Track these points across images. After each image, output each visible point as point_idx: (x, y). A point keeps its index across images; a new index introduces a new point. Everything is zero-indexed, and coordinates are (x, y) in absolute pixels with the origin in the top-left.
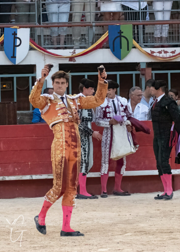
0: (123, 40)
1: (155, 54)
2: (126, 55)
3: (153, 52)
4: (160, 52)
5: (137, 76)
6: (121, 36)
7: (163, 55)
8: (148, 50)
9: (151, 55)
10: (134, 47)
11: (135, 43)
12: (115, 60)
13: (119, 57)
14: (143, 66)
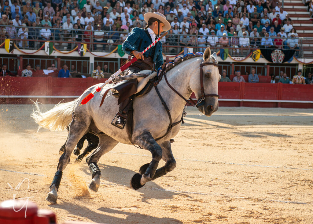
0: (225, 54)
1: (236, 59)
2: (225, 59)
3: (235, 59)
4: (237, 59)
5: (229, 67)
6: (224, 53)
7: (238, 60)
8: (233, 58)
9: (234, 60)
10: (229, 56)
11: (229, 55)
12: (222, 61)
13: (223, 59)
14: (231, 63)
